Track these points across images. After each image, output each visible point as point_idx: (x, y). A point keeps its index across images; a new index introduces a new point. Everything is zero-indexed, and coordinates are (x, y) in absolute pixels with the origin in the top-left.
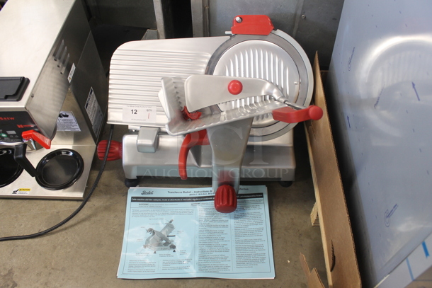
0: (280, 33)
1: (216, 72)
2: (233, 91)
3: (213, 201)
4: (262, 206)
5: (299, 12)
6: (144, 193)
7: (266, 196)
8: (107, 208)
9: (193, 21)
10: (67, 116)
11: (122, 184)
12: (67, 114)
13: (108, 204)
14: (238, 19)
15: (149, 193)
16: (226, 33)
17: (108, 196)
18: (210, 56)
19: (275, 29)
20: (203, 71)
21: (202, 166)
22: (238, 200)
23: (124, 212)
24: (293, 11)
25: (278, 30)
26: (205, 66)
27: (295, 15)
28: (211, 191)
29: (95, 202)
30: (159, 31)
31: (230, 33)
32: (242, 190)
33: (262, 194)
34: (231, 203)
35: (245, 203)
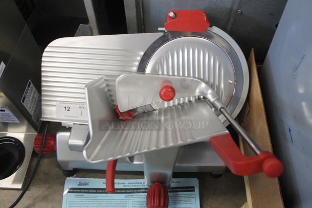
0: (215, 30)
1: (148, 69)
2: (165, 98)
3: (146, 194)
4: (193, 201)
5: (235, 7)
6: (80, 184)
7: (197, 190)
8: (45, 198)
9: (126, 15)
10: (4, 111)
11: (61, 173)
12: (3, 109)
13: (46, 193)
14: (171, 14)
15: (85, 184)
16: (160, 29)
17: (47, 186)
18: (142, 53)
19: (211, 26)
20: (135, 69)
21: (135, 163)
22: (169, 194)
23: (60, 202)
24: (229, 6)
25: (214, 27)
26: (137, 63)
27: (231, 9)
28: (144, 183)
29: (33, 192)
30: (91, 26)
31: (163, 29)
32: (174, 183)
33: (193, 187)
34: (162, 204)
35: (176, 197)
